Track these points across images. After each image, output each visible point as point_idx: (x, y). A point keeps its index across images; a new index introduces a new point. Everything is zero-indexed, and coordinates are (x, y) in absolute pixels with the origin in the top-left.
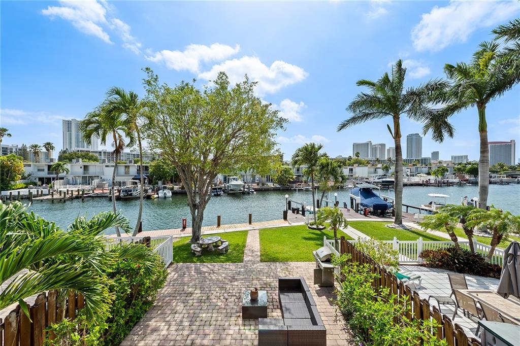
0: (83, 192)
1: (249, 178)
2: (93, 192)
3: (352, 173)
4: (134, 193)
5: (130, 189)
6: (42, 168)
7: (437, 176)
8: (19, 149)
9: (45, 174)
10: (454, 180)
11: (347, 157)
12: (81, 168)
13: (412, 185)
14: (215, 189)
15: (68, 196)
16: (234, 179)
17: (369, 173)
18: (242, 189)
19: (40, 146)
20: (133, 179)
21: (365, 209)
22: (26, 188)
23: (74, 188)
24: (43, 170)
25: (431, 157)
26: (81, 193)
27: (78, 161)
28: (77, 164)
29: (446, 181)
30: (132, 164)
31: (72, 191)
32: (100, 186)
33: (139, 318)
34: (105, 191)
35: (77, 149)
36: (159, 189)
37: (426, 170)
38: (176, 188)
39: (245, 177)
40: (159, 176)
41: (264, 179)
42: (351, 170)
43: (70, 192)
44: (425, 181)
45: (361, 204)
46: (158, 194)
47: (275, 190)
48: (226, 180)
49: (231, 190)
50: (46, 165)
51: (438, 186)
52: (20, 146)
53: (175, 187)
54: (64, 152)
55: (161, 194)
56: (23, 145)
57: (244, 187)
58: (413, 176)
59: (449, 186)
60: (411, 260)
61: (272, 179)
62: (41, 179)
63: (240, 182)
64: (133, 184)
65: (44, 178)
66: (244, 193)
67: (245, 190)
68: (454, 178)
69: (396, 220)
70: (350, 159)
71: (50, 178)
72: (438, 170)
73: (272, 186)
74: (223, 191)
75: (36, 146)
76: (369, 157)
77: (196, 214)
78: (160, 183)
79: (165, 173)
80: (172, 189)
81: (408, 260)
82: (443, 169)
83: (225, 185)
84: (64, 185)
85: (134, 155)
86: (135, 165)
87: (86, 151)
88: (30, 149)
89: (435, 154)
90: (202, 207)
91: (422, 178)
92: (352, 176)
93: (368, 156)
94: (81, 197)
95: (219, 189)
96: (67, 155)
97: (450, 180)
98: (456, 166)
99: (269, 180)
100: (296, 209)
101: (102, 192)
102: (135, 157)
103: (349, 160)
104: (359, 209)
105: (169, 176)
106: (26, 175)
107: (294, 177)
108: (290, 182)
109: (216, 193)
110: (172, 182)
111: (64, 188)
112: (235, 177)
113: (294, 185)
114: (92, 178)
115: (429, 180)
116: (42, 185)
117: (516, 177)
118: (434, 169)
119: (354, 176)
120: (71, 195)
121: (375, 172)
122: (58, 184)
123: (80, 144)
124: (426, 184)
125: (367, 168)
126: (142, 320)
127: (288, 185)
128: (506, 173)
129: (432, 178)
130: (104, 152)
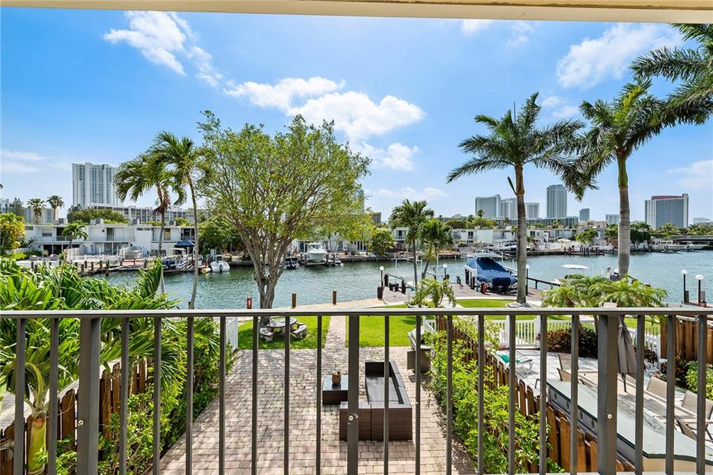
0: (108, 265)
1: (335, 245)
2: (121, 265)
3: (472, 238)
4: (179, 266)
5: (172, 260)
6: (49, 232)
7: (583, 241)
8: (11, 205)
9: (52, 240)
10: (606, 248)
11: (467, 216)
12: (103, 231)
13: (550, 254)
14: (289, 260)
15: (86, 270)
16: (314, 246)
17: (495, 238)
18: (325, 259)
19: (43, 202)
20: (176, 246)
21: (482, 285)
22: (26, 259)
23: (95, 260)
24: (50, 235)
25: (578, 216)
26: (104, 265)
27: (98, 222)
28: (97, 225)
29: (594, 249)
30: (174, 226)
31: (92, 263)
32: (129, 257)
33: (204, 406)
34: (137, 263)
35: (93, 204)
36: (211, 260)
37: (570, 233)
38: (235, 258)
39: (329, 244)
40: (212, 243)
41: (355, 247)
42: (471, 234)
43: (89, 265)
44: (567, 248)
45: (478, 279)
46: (210, 267)
47: (369, 261)
48: (303, 247)
49: (309, 261)
50: (54, 227)
51: (585, 255)
52: (12, 201)
53: (233, 257)
54: (75, 209)
55: (215, 266)
56: (16, 199)
57: (327, 257)
58: (552, 241)
59: (599, 255)
60: (527, 343)
61: (365, 247)
62: (47, 247)
63: (322, 251)
64: (176, 254)
65: (51, 246)
66: (327, 265)
67: (329, 261)
68: (605, 244)
69: (518, 298)
70: (471, 218)
71: (60, 246)
72: (585, 234)
73: (365, 256)
74: (299, 262)
75: (37, 201)
76: (497, 216)
77: (265, 291)
78: (213, 251)
79: (219, 238)
80: (229, 260)
81: (524, 343)
82: (591, 233)
83: (301, 255)
84: (80, 255)
85: (175, 213)
86: (179, 227)
87: (107, 208)
88: (30, 205)
89: (585, 213)
90: (273, 281)
91: (565, 244)
92: (472, 242)
93: (495, 215)
94: (104, 271)
95: (293, 259)
96: (79, 213)
97: (601, 248)
98: (609, 229)
99: (360, 247)
100: (394, 286)
101: (133, 264)
102: (175, 216)
103: (469, 220)
104: (476, 284)
105: (224, 243)
106: (26, 241)
107: (395, 243)
108: (389, 250)
109: (289, 266)
110: (229, 251)
111: (80, 259)
112: (315, 243)
113: (395, 254)
114: (118, 245)
115: (573, 247)
116: (49, 255)
117: (686, 243)
118: (580, 232)
119: (474, 242)
120: (90, 269)
121: (503, 236)
122: (72, 253)
123: (98, 197)
124: (570, 253)
125: (491, 231)
126: (207, 408)
127: (386, 255)
128: (674, 237)
129: (577, 245)
130: (132, 210)
